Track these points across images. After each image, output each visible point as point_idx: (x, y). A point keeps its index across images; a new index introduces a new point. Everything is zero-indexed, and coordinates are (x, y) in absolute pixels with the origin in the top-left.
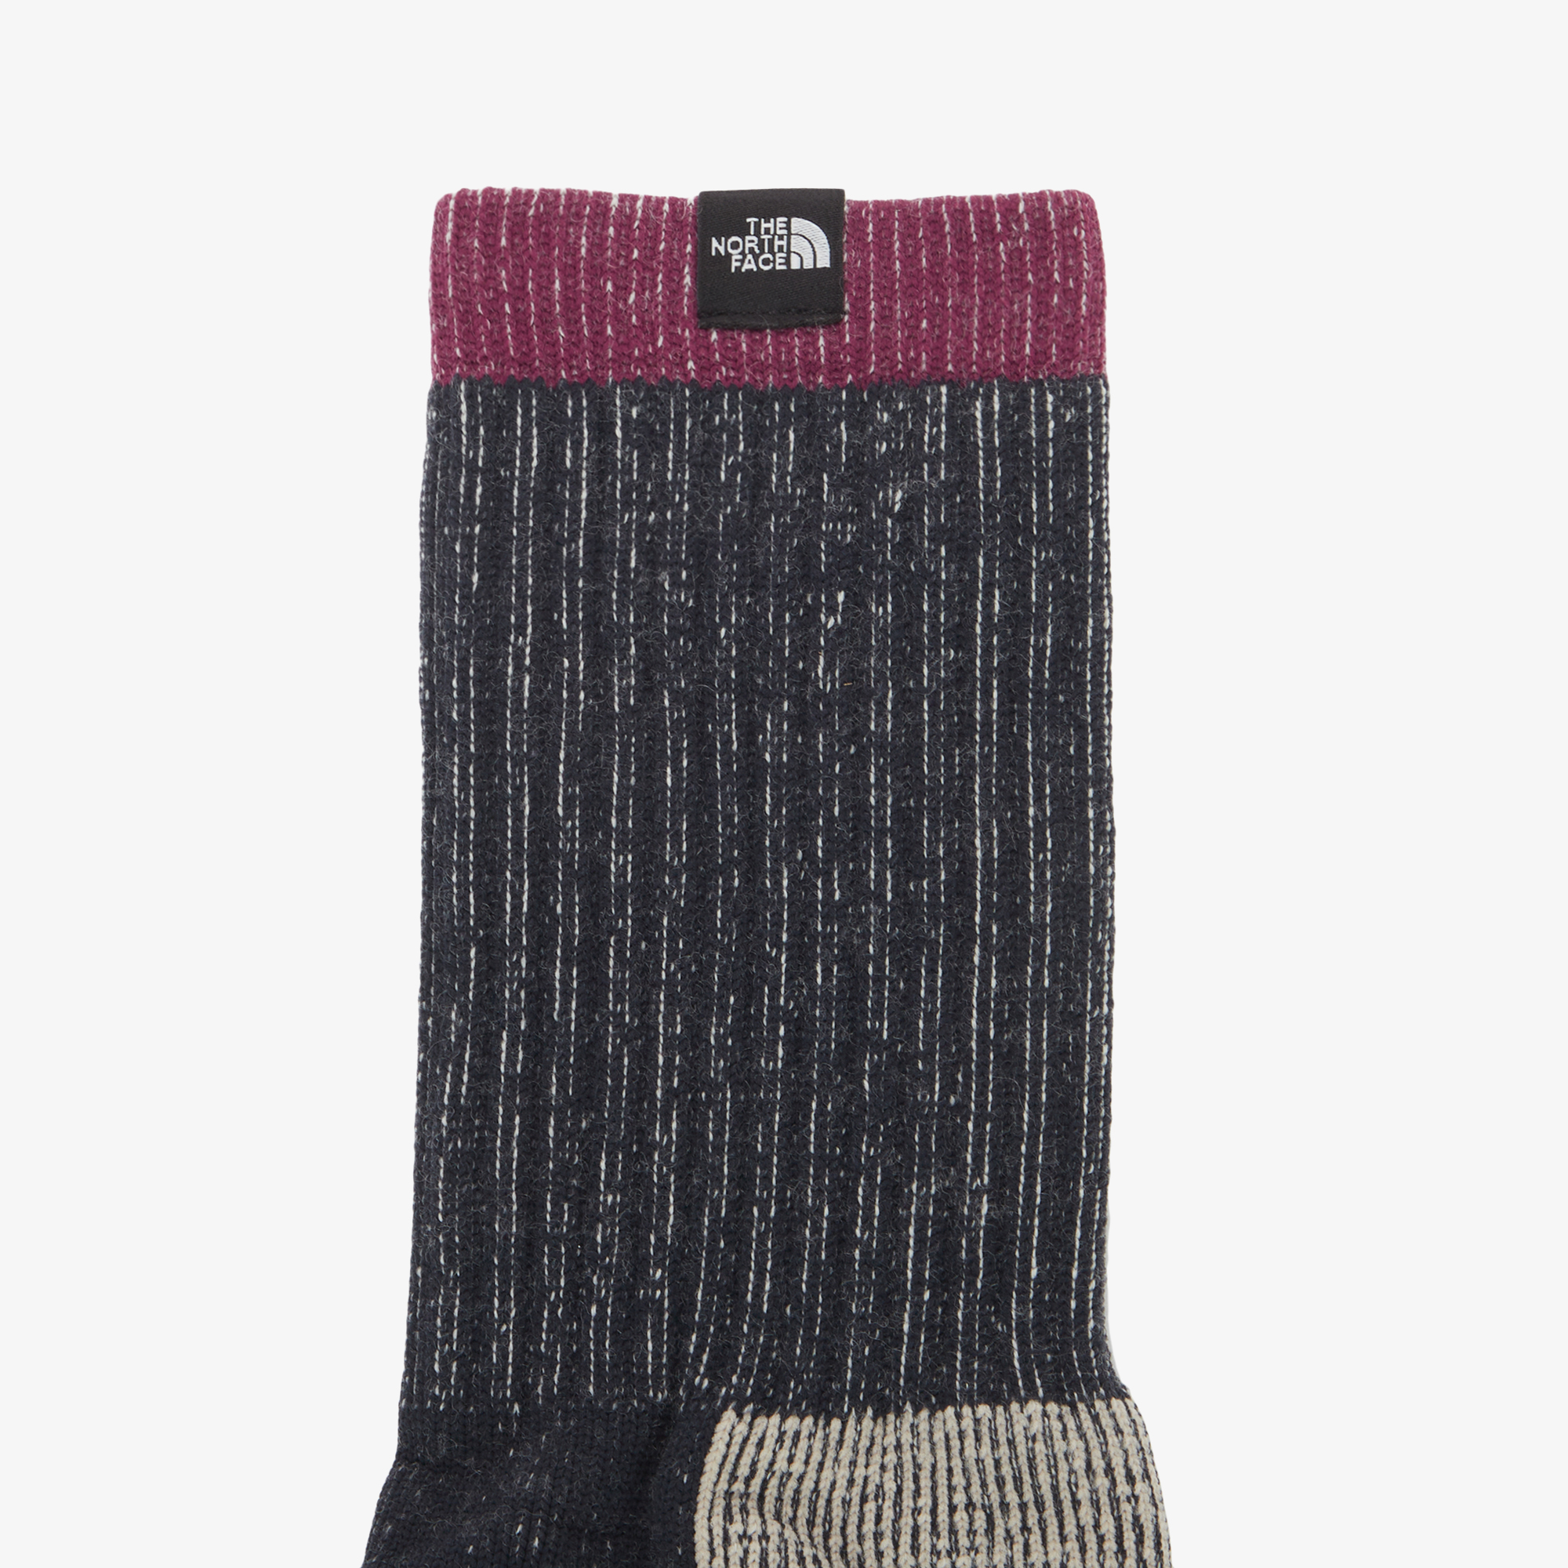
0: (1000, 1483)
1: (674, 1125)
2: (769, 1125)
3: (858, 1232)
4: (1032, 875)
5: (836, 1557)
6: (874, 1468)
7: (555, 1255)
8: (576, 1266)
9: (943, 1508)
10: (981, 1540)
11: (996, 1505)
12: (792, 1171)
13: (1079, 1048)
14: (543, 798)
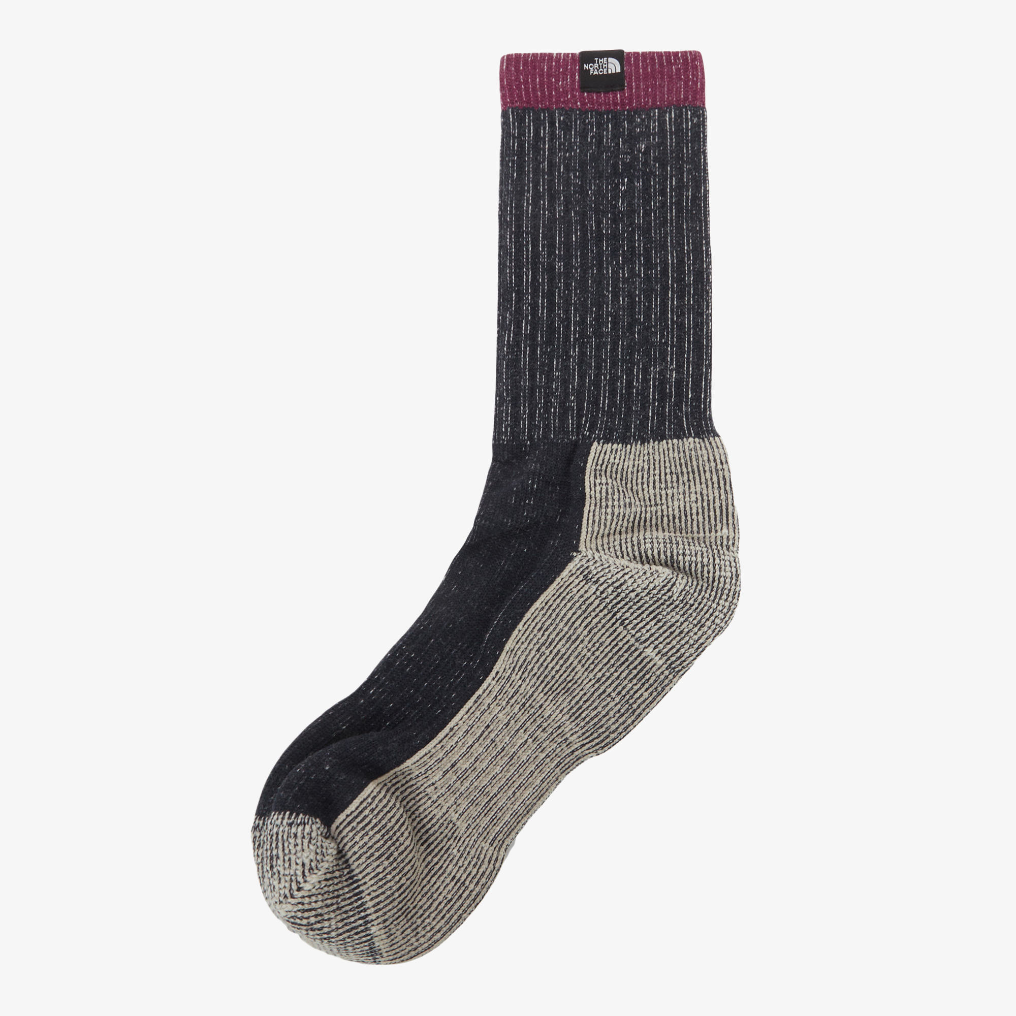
0: (681, 465)
1: (577, 350)
2: (606, 349)
3: (635, 384)
4: (686, 268)
5: (629, 490)
6: (641, 461)
7: (540, 392)
8: (547, 396)
9: (663, 474)
10: (675, 484)
11: (679, 473)
12: (614, 364)
13: (702, 323)
14: (535, 246)
